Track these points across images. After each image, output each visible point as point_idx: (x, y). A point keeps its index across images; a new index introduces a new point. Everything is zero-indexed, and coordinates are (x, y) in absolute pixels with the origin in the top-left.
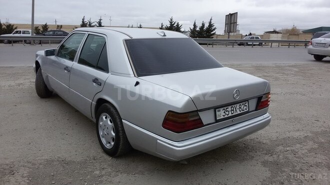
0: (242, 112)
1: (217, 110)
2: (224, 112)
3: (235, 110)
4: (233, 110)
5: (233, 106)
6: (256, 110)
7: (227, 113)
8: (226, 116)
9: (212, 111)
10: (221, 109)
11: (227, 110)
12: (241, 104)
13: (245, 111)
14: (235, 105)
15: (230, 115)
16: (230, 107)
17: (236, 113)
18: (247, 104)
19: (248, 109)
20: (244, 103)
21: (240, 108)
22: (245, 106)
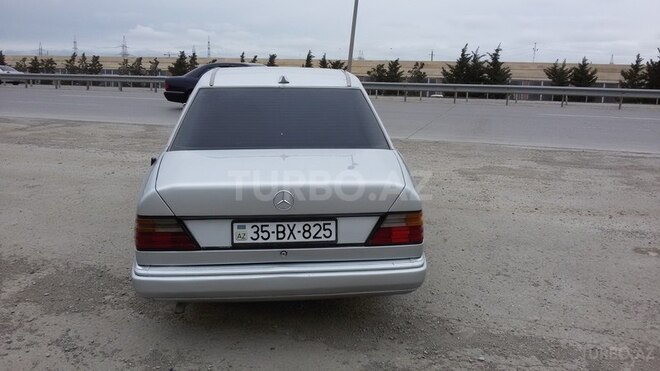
0: (311, 239)
1: (235, 225)
2: (257, 232)
3: (287, 232)
4: (283, 232)
5: (284, 224)
6: (365, 244)
7: (265, 235)
8: (260, 241)
9: (229, 222)
10: (249, 226)
11: (265, 229)
12: (312, 224)
13: (324, 239)
14: (291, 224)
15: (272, 240)
16: (272, 225)
17: (292, 240)
18: (332, 227)
19: (333, 238)
20: (321, 223)
21: (305, 231)
22: (325, 230)
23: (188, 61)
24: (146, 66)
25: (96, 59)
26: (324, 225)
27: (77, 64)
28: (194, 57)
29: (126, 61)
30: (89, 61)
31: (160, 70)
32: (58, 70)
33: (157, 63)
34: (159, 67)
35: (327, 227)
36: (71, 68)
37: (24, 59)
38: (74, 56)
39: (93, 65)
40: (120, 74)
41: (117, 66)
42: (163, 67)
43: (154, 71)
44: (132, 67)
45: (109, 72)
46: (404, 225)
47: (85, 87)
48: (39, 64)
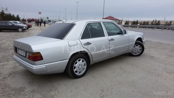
0: (23, 55)
1: (19, 49)
8: (20, 53)
24: (173, 23)
25: (159, 21)
27: (154, 23)
29: (167, 22)
30: (157, 22)
32: (149, 25)
36: (152, 24)
37: (142, 22)
38: (154, 21)
39: (158, 23)
44: (168, 24)
45: (162, 25)
47: (153, 29)
48: (145, 23)
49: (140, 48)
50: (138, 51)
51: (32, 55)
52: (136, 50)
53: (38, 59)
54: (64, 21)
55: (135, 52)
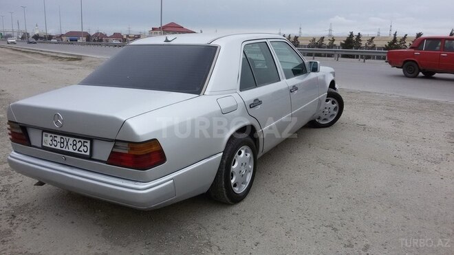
0: (76, 151)
1: (44, 133)
2: (52, 140)
3: (65, 143)
4: (63, 143)
5: (64, 137)
6: (107, 162)
7: (55, 143)
8: (53, 147)
9: (41, 131)
10: (49, 135)
11: (55, 139)
12: (78, 140)
13: (83, 153)
14: (67, 138)
15: (58, 147)
16: (59, 137)
17: (67, 150)
18: (88, 145)
19: (88, 153)
20: (82, 141)
21: (74, 145)
22: (84, 146)
23: (354, 38)
24: (327, 42)
25: (296, 38)
26: (84, 142)
28: (359, 36)
29: (314, 39)
30: (292, 39)
31: (335, 45)
33: (334, 40)
34: (335, 43)
35: (85, 144)
40: (309, 47)
41: (307, 43)
42: (337, 43)
43: (332, 45)
44: (317, 43)
46: (127, 152)
49: (335, 105)
50: (331, 114)
51: (132, 149)
52: (327, 110)
53: (152, 162)
54: (169, 39)
55: (324, 117)
